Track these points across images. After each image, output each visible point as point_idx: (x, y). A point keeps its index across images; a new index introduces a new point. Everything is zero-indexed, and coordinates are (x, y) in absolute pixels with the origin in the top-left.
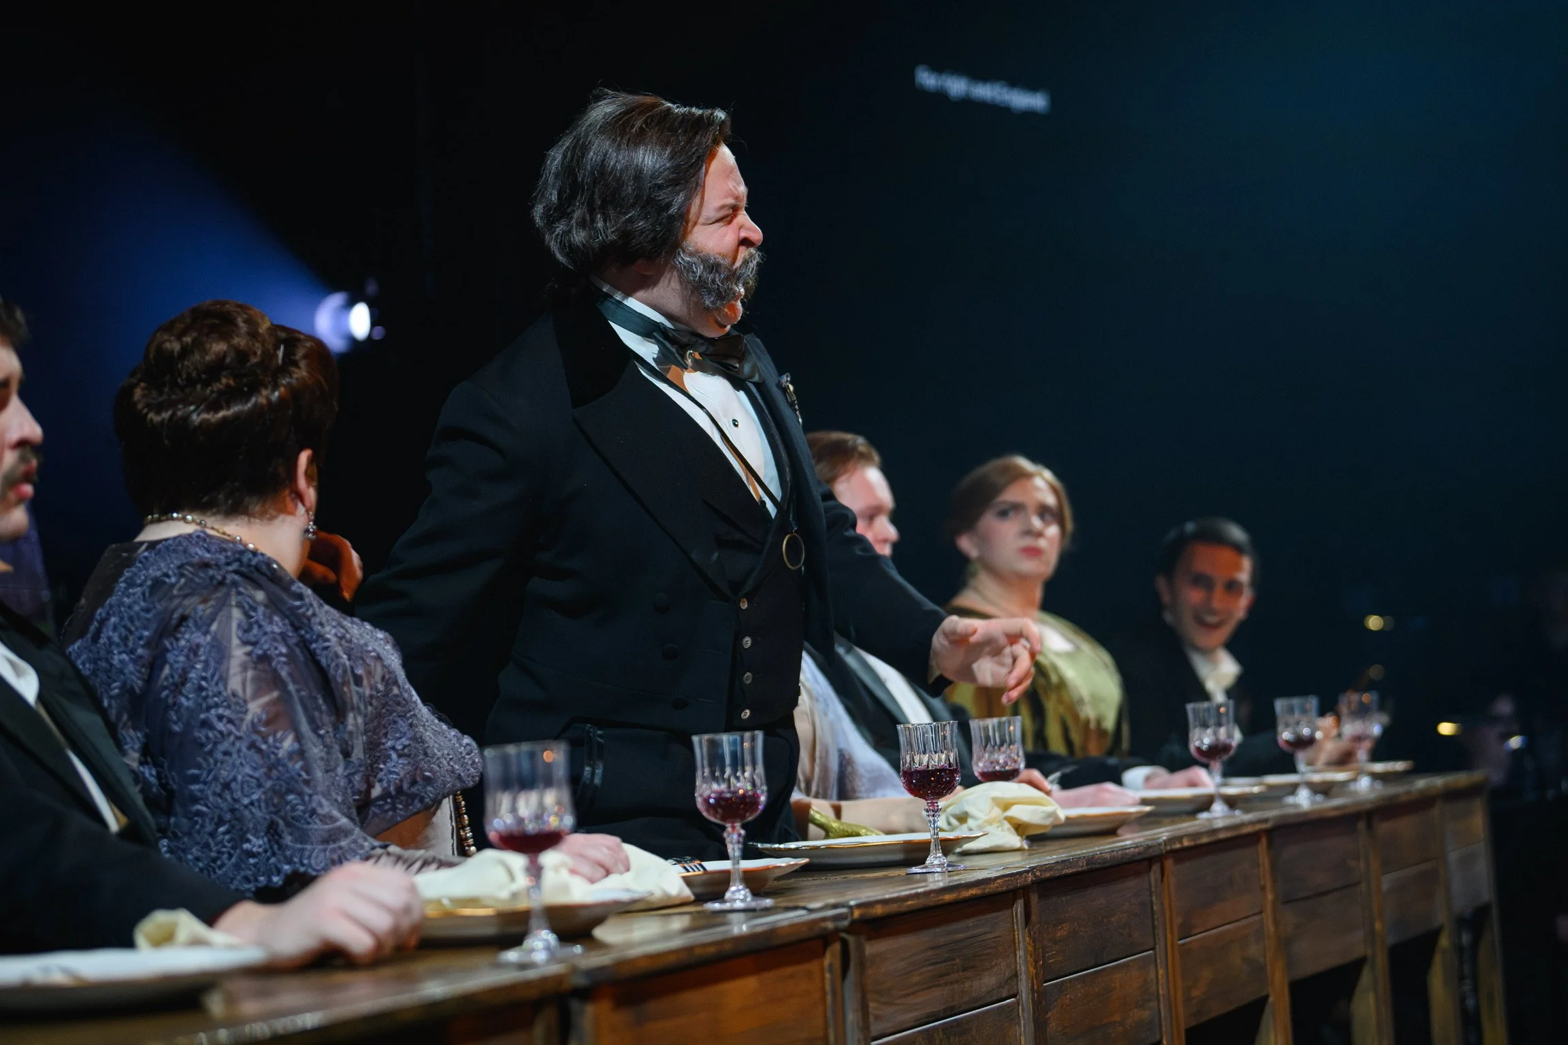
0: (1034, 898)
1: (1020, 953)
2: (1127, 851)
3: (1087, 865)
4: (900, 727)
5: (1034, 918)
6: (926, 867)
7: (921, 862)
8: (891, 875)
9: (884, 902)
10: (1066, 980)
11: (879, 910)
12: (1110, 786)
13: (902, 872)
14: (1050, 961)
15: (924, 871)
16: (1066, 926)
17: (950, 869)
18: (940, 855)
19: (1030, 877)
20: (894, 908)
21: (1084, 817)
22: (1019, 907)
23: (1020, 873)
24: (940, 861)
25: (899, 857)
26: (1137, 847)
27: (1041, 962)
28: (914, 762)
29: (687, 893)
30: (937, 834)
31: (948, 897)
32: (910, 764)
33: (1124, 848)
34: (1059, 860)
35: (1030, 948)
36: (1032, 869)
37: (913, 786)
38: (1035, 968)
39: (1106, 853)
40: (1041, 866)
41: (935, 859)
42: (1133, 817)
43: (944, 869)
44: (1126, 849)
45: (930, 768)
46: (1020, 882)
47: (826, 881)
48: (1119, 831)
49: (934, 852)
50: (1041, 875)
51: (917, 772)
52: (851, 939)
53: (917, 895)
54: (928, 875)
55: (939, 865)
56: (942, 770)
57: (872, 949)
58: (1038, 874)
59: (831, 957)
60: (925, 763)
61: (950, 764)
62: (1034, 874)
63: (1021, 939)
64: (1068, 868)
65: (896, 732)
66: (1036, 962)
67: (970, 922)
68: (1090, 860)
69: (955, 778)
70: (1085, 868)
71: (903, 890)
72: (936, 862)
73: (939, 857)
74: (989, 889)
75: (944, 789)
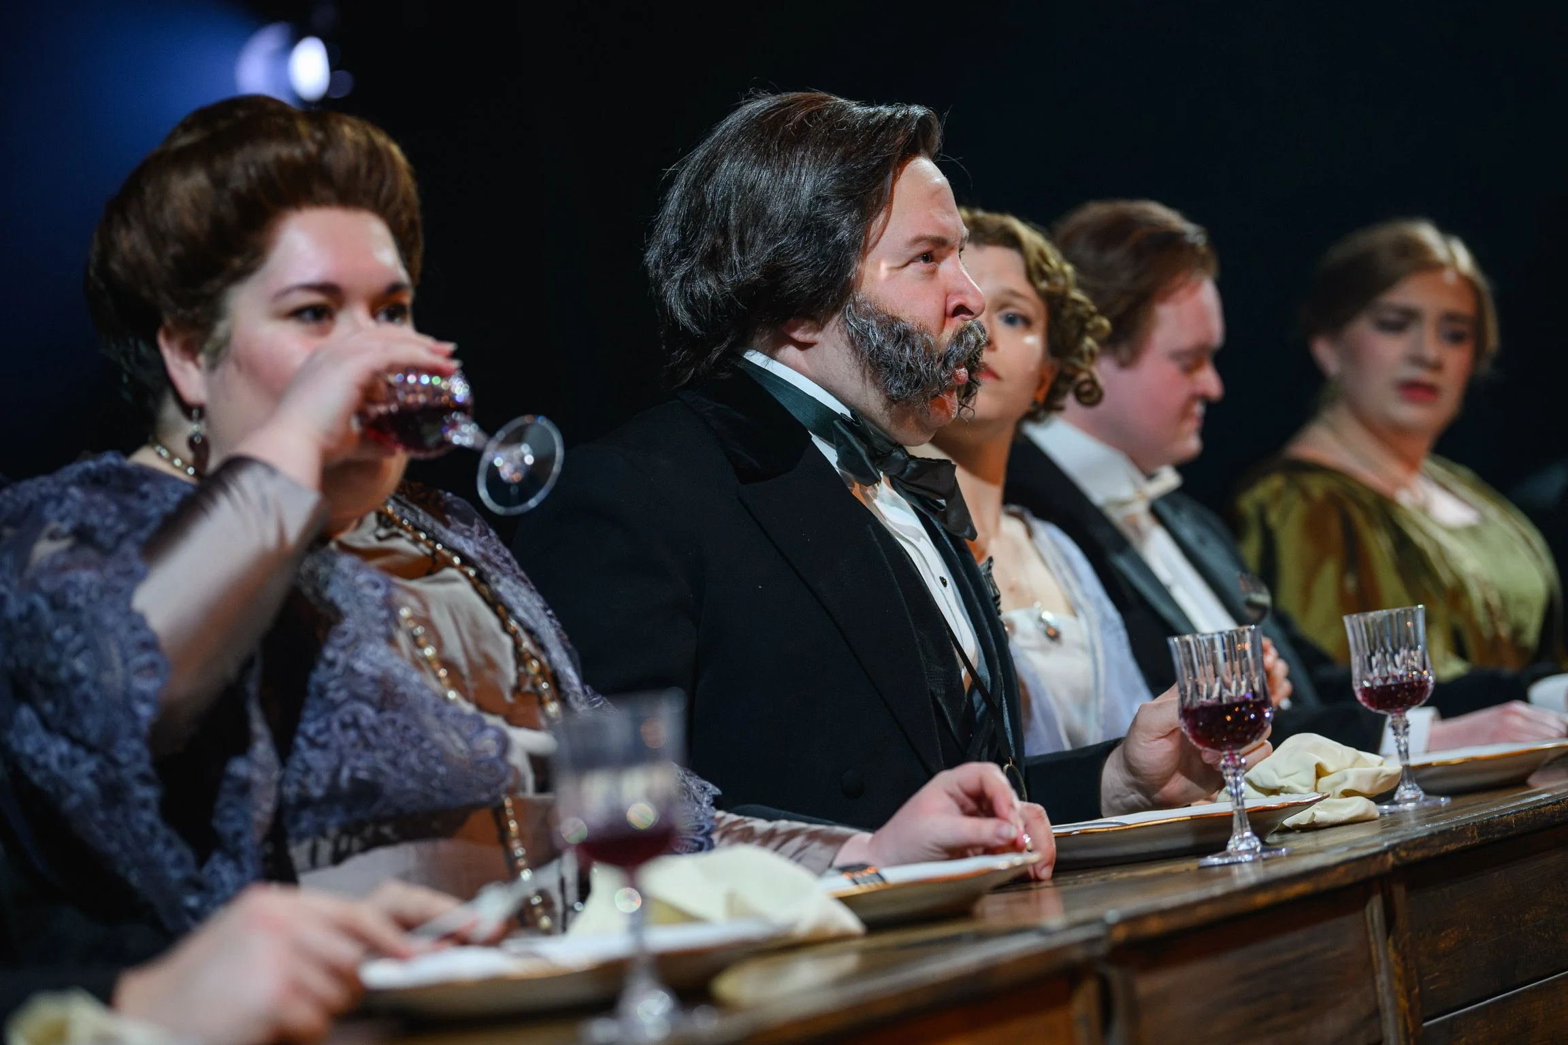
0: (1399, 892)
1: (1382, 978)
2: (1542, 810)
3: (1480, 834)
4: (1174, 641)
5: (1401, 922)
6: (1228, 855)
7: (1219, 847)
8: (1174, 871)
9: (1163, 913)
10: (1459, 1015)
11: (1154, 926)
12: (1518, 706)
13: (1192, 865)
14: (1431, 988)
15: (1226, 861)
16: (1453, 932)
17: (1265, 855)
18: (1247, 834)
19: (1391, 858)
20: (1176, 922)
21: (1474, 760)
22: (1375, 908)
23: (1374, 856)
24: (1249, 845)
25: (1187, 841)
26: (1558, 802)
27: (1417, 990)
28: (1199, 694)
29: (849, 921)
30: (1243, 804)
31: (1262, 899)
32: (1192, 695)
33: (1537, 807)
34: (1436, 831)
35: (1398, 970)
36: (1392, 848)
37: (1199, 732)
38: (1409, 1000)
39: (1508, 815)
40: (1407, 842)
41: (1242, 842)
42: (1552, 755)
43: (1257, 856)
44: (1540, 807)
45: (1224, 702)
46: (1374, 869)
47: (1076, 887)
48: (1532, 780)
49: (1239, 830)
50: (1408, 855)
51: (1204, 708)
52: (1115, 975)
53: (1212, 900)
54: (1232, 867)
55: (1248, 851)
56: (1244, 702)
57: (1149, 985)
58: (1403, 854)
59: (1084, 1002)
60: (1215, 694)
61: (1254, 694)
62: (1396, 854)
63: (1381, 956)
64: (1449, 843)
65: (1167, 651)
66: (1409, 991)
67: (1299, 935)
68: (1485, 827)
69: (1263, 714)
70: (1478, 840)
71: (1191, 893)
72: (1243, 847)
73: (1248, 838)
74: (1325, 883)
75: (1247, 733)
